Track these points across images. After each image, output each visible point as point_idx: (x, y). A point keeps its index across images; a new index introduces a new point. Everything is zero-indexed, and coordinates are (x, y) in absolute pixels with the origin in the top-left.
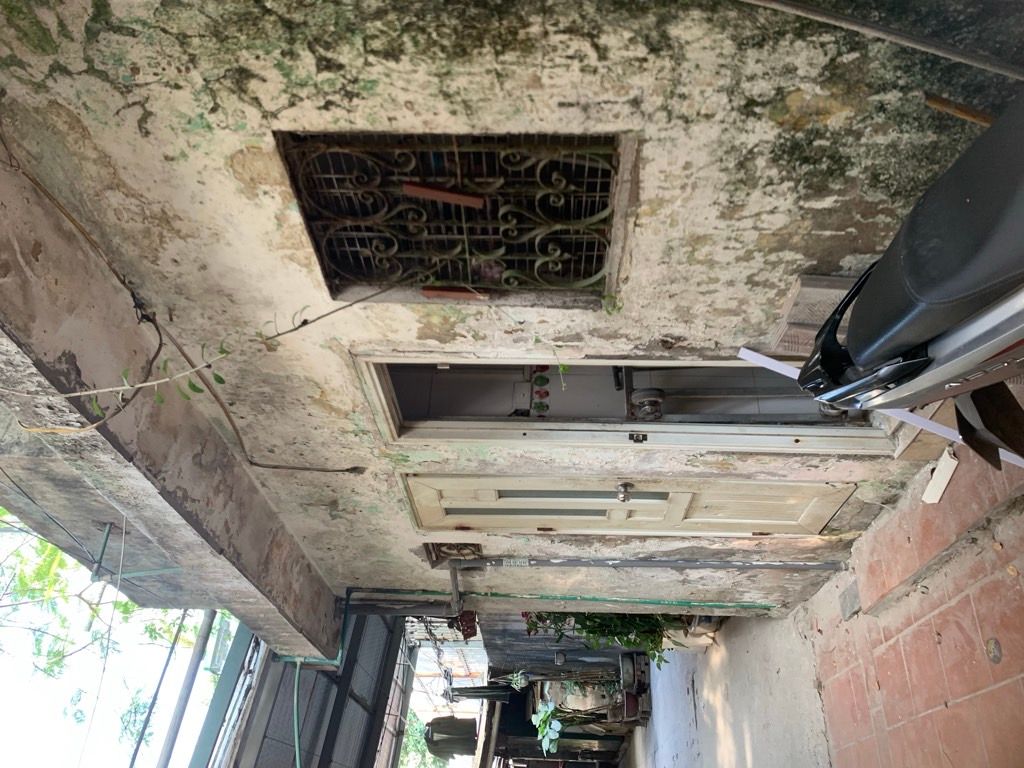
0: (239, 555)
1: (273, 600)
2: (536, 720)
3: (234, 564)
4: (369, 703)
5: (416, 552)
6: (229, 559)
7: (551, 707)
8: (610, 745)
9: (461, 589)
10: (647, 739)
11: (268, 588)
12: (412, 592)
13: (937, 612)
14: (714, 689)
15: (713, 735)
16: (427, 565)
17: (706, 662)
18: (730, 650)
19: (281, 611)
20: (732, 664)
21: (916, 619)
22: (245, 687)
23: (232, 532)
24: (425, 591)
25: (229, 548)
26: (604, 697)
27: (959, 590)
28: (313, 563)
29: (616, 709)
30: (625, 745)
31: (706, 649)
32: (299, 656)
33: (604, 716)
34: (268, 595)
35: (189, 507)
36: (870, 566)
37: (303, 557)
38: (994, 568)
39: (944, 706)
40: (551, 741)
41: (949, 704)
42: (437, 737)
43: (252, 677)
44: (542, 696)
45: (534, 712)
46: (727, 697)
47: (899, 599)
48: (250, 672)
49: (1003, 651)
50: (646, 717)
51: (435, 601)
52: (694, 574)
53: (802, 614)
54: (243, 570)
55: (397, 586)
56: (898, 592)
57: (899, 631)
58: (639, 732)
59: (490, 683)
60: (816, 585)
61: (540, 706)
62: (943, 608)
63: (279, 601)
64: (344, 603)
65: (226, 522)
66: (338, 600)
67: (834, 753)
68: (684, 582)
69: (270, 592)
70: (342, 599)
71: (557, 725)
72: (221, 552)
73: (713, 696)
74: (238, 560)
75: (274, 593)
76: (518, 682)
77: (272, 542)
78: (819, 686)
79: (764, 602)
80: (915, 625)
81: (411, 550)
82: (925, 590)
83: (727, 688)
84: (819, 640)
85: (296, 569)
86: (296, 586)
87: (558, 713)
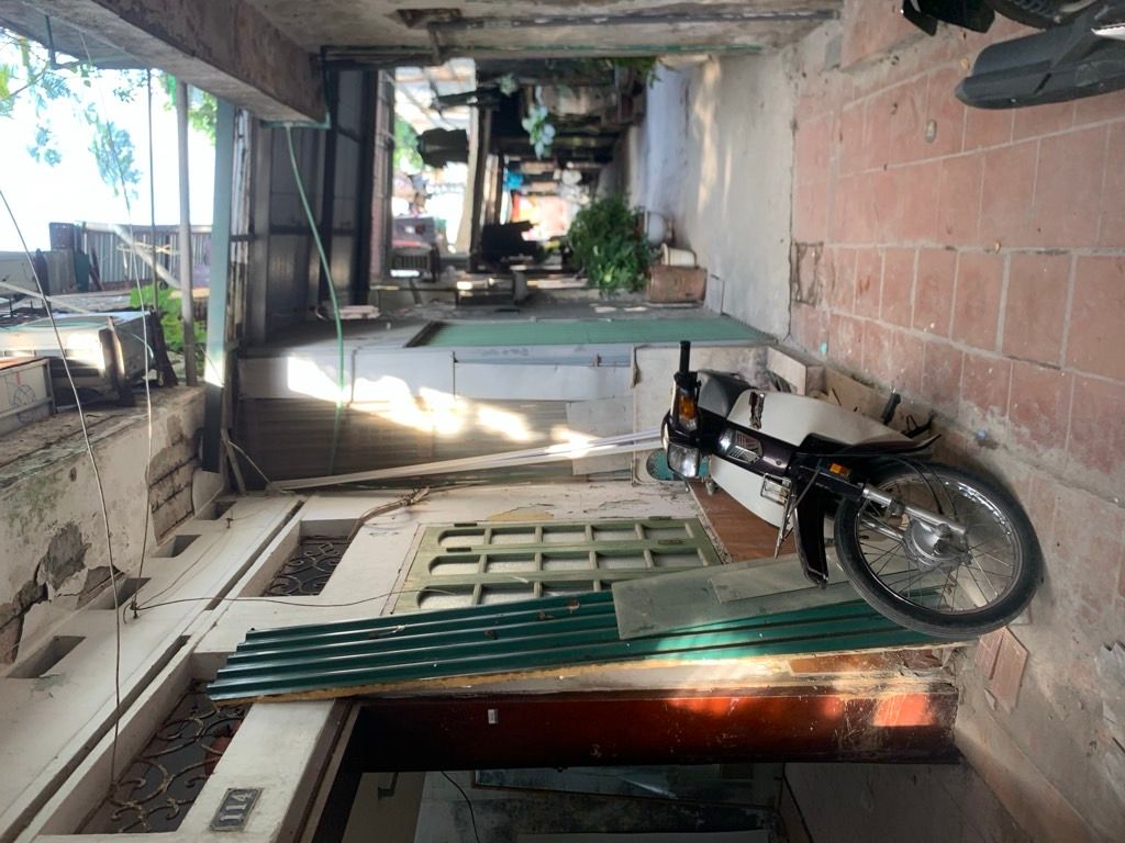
0: (210, 50)
1: (254, 84)
2: (527, 124)
3: (208, 62)
4: (357, 132)
5: (391, 16)
6: (203, 59)
7: (543, 112)
8: (606, 141)
9: (442, 43)
10: (642, 138)
11: (245, 73)
12: (391, 48)
13: (899, 84)
14: (705, 105)
15: (699, 150)
16: (403, 27)
17: (700, 76)
18: (725, 71)
19: (263, 91)
20: (723, 84)
21: (883, 86)
22: (241, 152)
23: (196, 28)
24: (404, 47)
25: (198, 45)
26: (597, 97)
27: (921, 69)
28: (280, 27)
29: (611, 111)
30: (619, 141)
31: (701, 66)
32: (288, 121)
33: (598, 118)
34: (247, 80)
35: (150, 18)
36: (856, 26)
37: (269, 25)
38: (953, 56)
39: (882, 168)
40: (545, 146)
41: (888, 167)
42: (429, 148)
43: (244, 141)
44: (534, 100)
45: (527, 116)
46: (716, 116)
47: (873, 64)
48: (240, 137)
49: (938, 134)
50: (640, 118)
51: (416, 55)
52: (684, 25)
53: (790, 55)
54: (219, 66)
55: (373, 43)
56: (873, 58)
57: (867, 93)
58: (633, 132)
59: (478, 88)
60: (808, 29)
61: (532, 110)
62: (906, 81)
63: (259, 81)
64: (319, 59)
65: (188, 21)
66: (312, 57)
67: (795, 187)
68: (674, 31)
69: (248, 76)
70: (316, 56)
71: (550, 130)
72: (193, 54)
73: (703, 112)
74: (210, 55)
75: (252, 76)
76: (508, 86)
77: (235, 22)
78: (795, 126)
79: (754, 44)
80: (881, 92)
81: (385, 15)
82: (895, 61)
83: (716, 107)
84: (802, 83)
85: (265, 41)
86: (270, 59)
87: (551, 118)
